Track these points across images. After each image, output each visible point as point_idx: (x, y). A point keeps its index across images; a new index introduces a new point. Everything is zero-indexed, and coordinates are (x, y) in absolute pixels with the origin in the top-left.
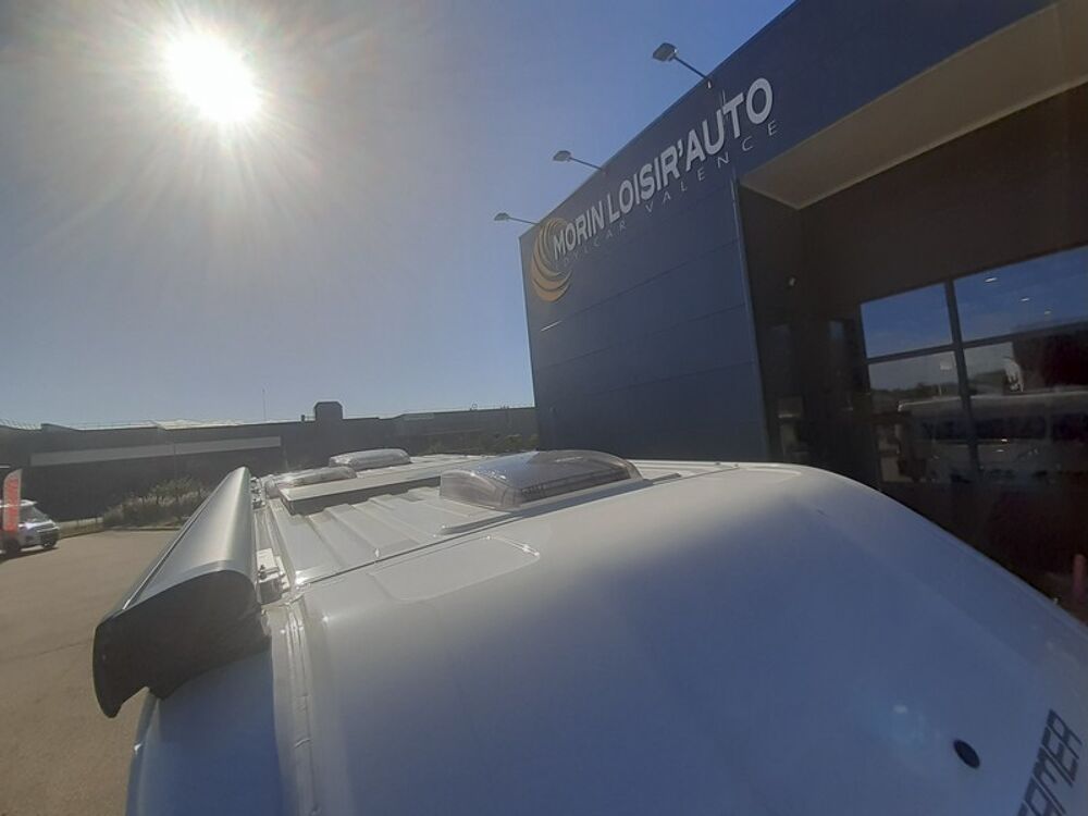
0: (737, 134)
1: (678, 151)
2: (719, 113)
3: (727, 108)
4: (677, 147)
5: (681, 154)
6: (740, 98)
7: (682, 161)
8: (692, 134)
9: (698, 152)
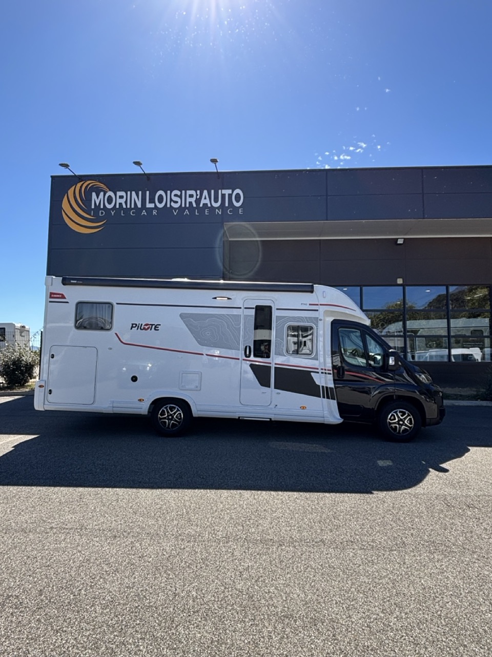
0: (227, 205)
1: (197, 195)
2: (220, 191)
3: (224, 192)
4: (196, 193)
5: (198, 197)
6: (230, 191)
7: (198, 201)
8: (205, 192)
9: (207, 201)
